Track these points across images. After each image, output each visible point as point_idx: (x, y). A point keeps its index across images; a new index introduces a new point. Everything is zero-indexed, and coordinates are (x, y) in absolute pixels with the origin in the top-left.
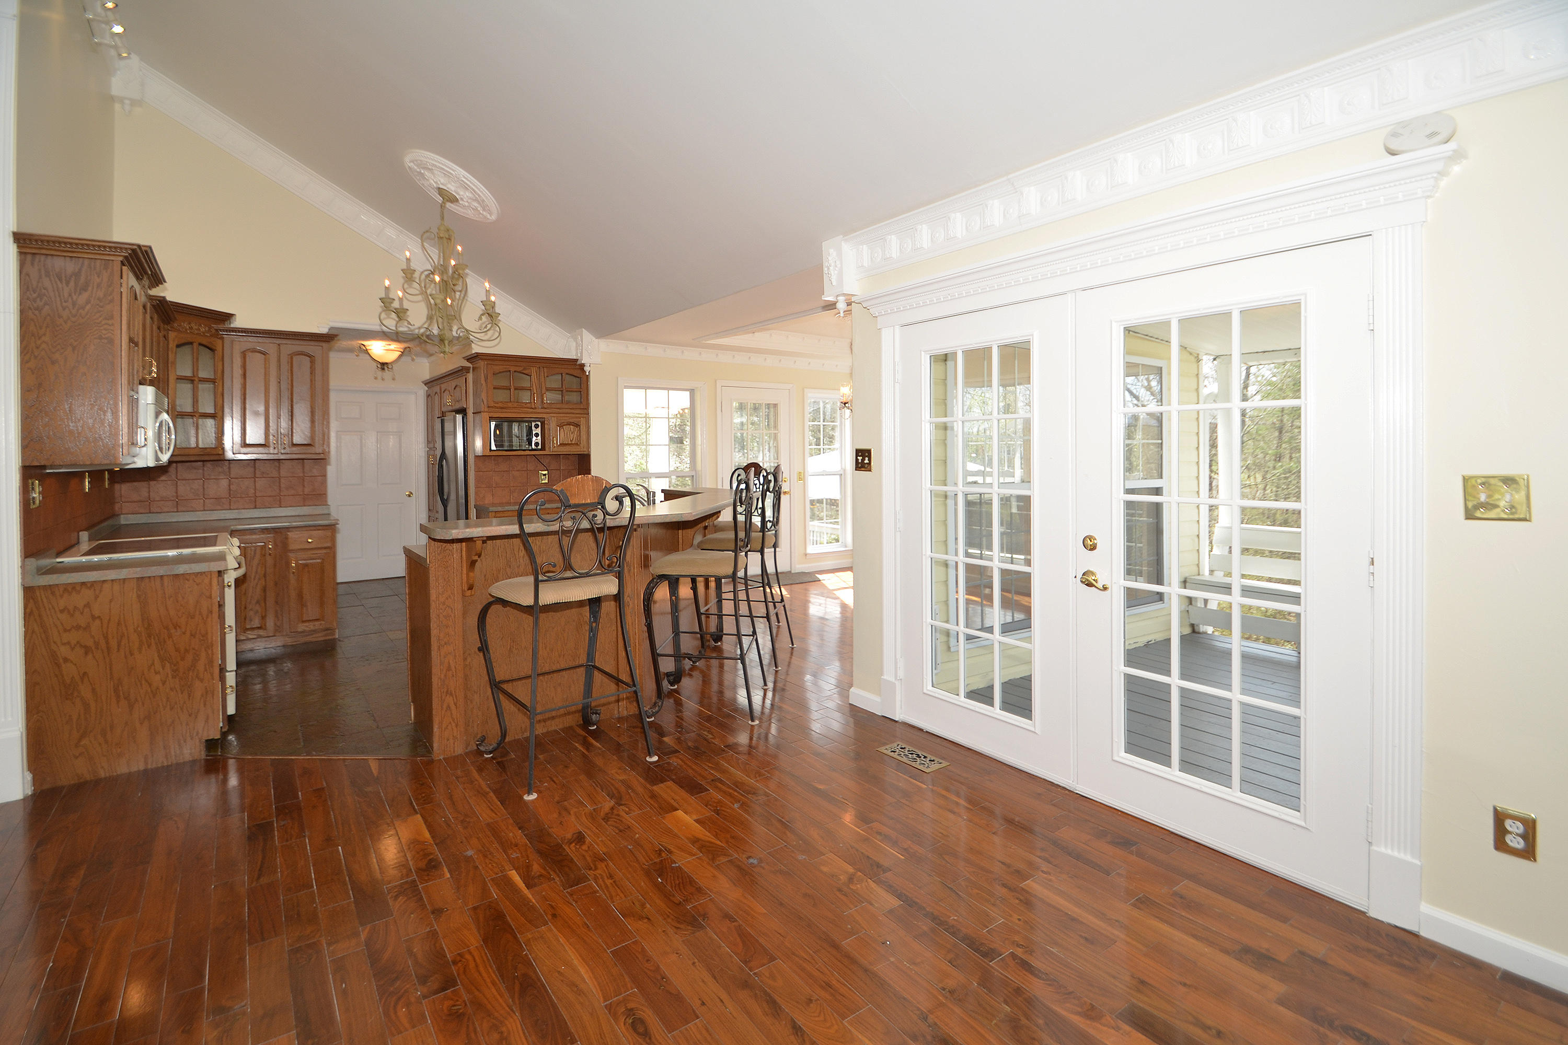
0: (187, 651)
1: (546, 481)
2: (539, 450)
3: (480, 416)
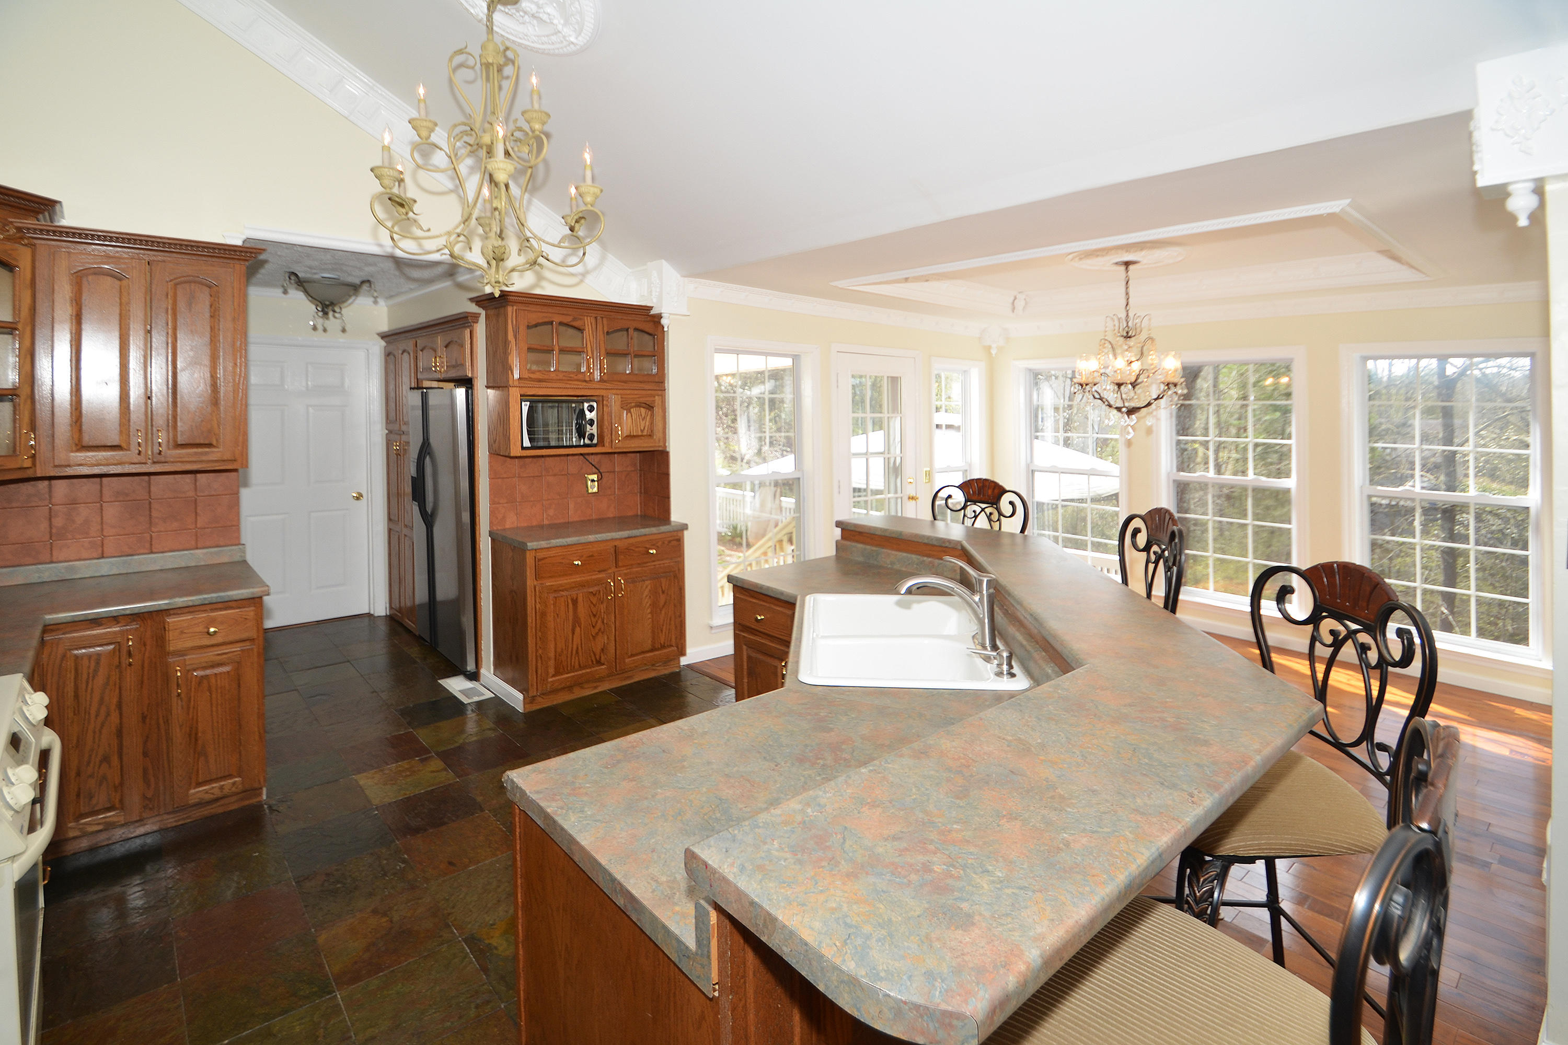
1: (595, 490)
2: (595, 445)
3: (502, 392)
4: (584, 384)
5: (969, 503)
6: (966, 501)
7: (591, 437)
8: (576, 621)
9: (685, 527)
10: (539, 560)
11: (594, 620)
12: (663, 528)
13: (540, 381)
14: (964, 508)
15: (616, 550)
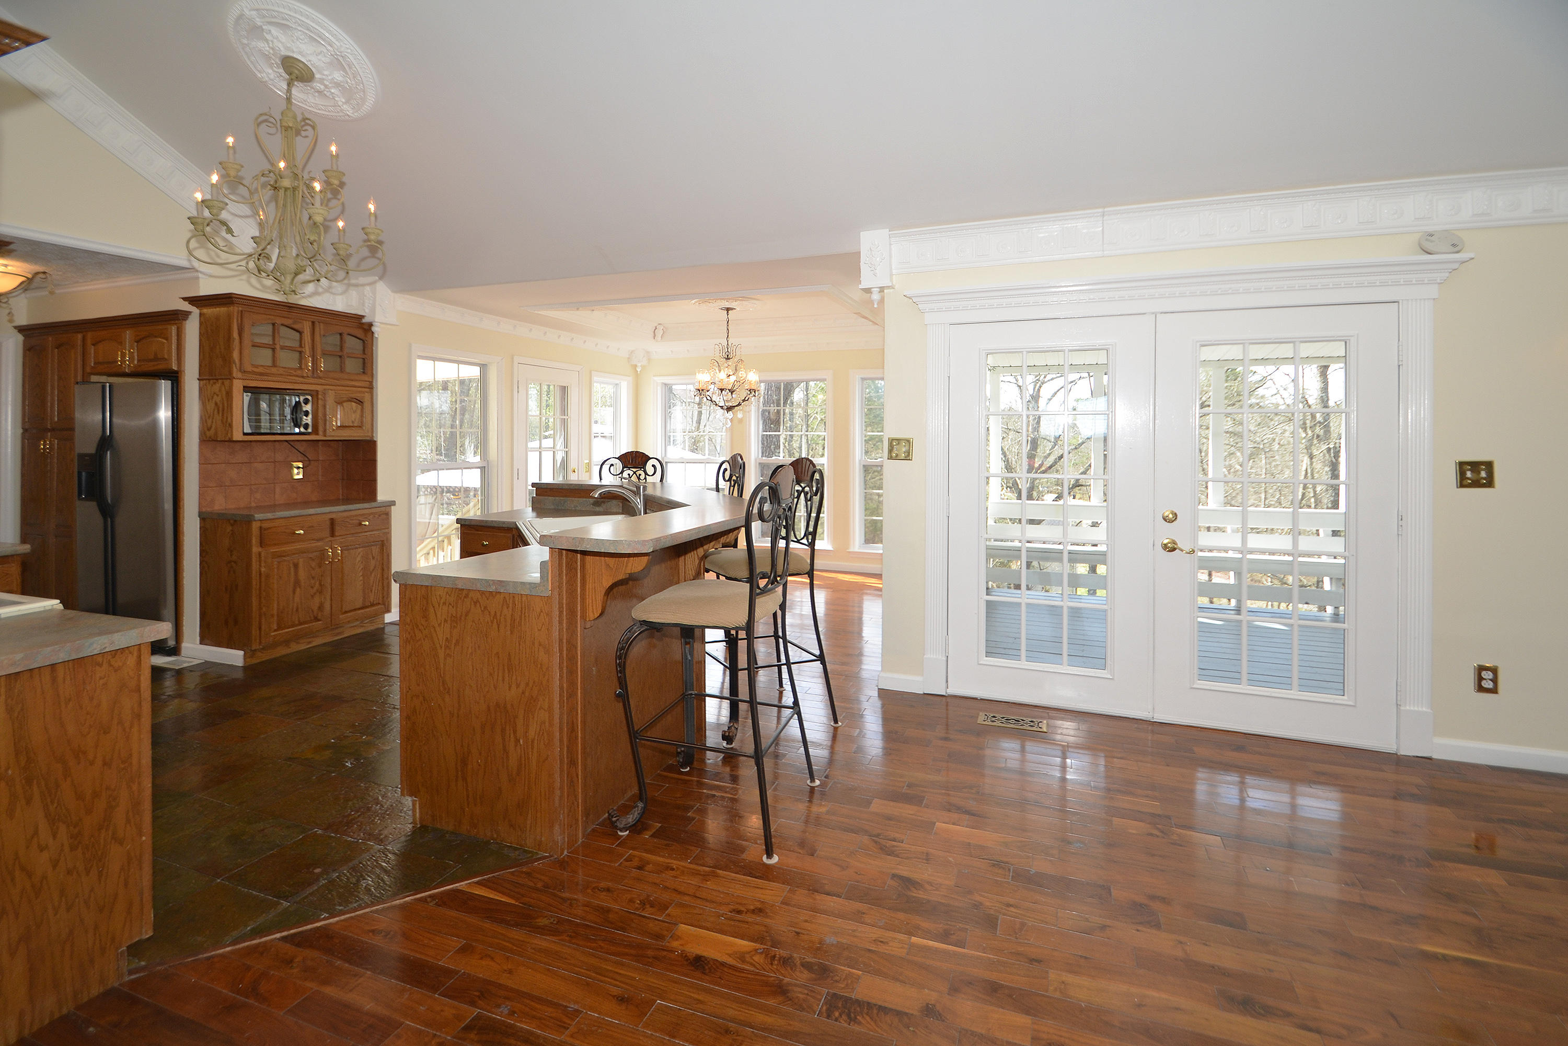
0: (96, 795)
1: (301, 476)
2: (309, 434)
3: (223, 383)
4: (301, 379)
5: (625, 469)
6: (623, 468)
7: (306, 426)
8: (297, 583)
9: (393, 503)
10: (265, 529)
11: (313, 582)
12: (373, 504)
13: (261, 374)
14: (622, 473)
15: (332, 522)
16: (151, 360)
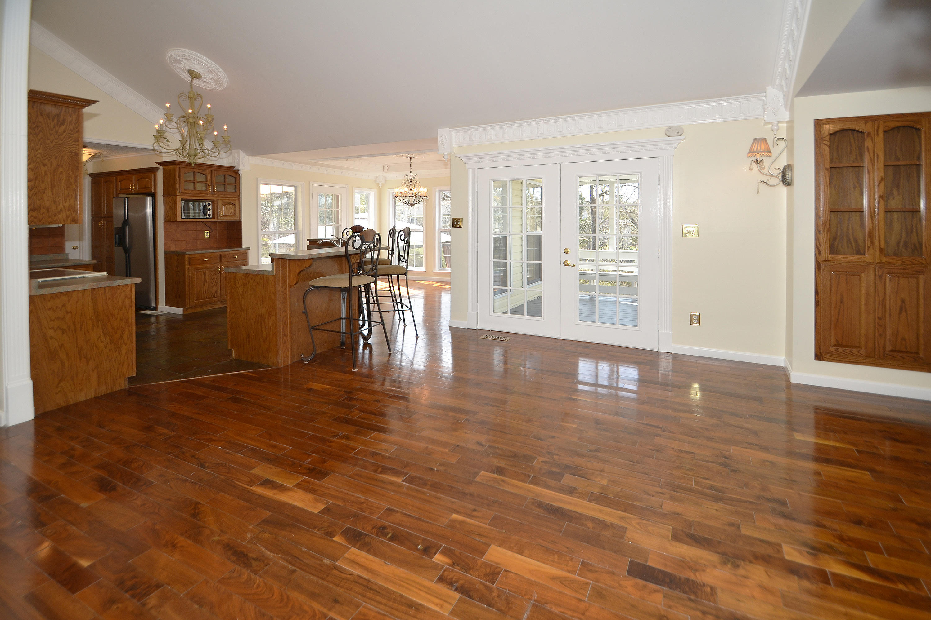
0: (118, 329)
1: (209, 237)
2: (211, 218)
3: (173, 198)
4: (207, 195)
7: (209, 215)
8: (205, 281)
9: (249, 249)
10: (191, 258)
11: (212, 281)
12: (240, 249)
13: (189, 193)
15: (221, 255)
16: (144, 188)
